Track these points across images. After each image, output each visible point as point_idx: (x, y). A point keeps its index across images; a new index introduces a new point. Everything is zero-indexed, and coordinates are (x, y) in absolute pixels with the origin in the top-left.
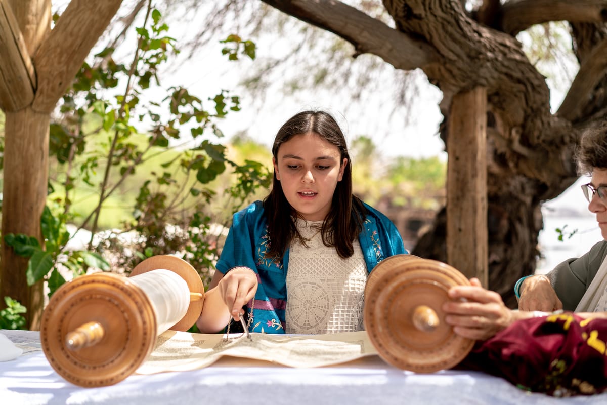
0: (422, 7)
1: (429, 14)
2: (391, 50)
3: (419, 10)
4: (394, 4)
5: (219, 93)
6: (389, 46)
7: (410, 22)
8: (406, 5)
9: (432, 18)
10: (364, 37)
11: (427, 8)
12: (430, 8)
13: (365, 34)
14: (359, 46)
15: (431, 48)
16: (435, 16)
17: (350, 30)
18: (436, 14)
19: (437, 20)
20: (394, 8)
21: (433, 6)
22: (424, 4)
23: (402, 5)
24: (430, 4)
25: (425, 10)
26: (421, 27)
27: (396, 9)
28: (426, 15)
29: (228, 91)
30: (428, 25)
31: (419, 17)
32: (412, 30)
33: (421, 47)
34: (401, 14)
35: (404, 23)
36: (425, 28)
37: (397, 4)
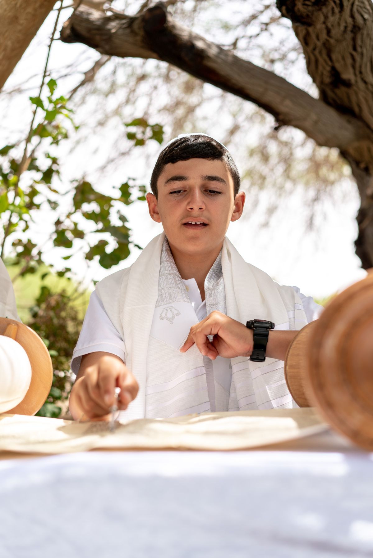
0: (351, 70)
1: (359, 80)
2: (316, 123)
3: (348, 75)
4: (320, 68)
5: (124, 182)
6: (314, 117)
7: (338, 91)
8: (333, 69)
9: (361, 85)
10: (286, 107)
11: (357, 73)
12: (361, 73)
13: (288, 102)
14: (281, 117)
15: (360, 123)
16: (365, 82)
17: (271, 97)
18: (367, 80)
19: (367, 89)
20: (320, 72)
21: (363, 70)
22: (354, 67)
23: (328, 68)
24: (360, 67)
25: (355, 74)
26: (349, 97)
27: (322, 74)
28: (356, 82)
29: (134, 180)
30: (356, 94)
31: (348, 84)
32: (339, 102)
33: (349, 122)
34: (327, 80)
35: (330, 93)
36: (354, 99)
37: (324, 68)
